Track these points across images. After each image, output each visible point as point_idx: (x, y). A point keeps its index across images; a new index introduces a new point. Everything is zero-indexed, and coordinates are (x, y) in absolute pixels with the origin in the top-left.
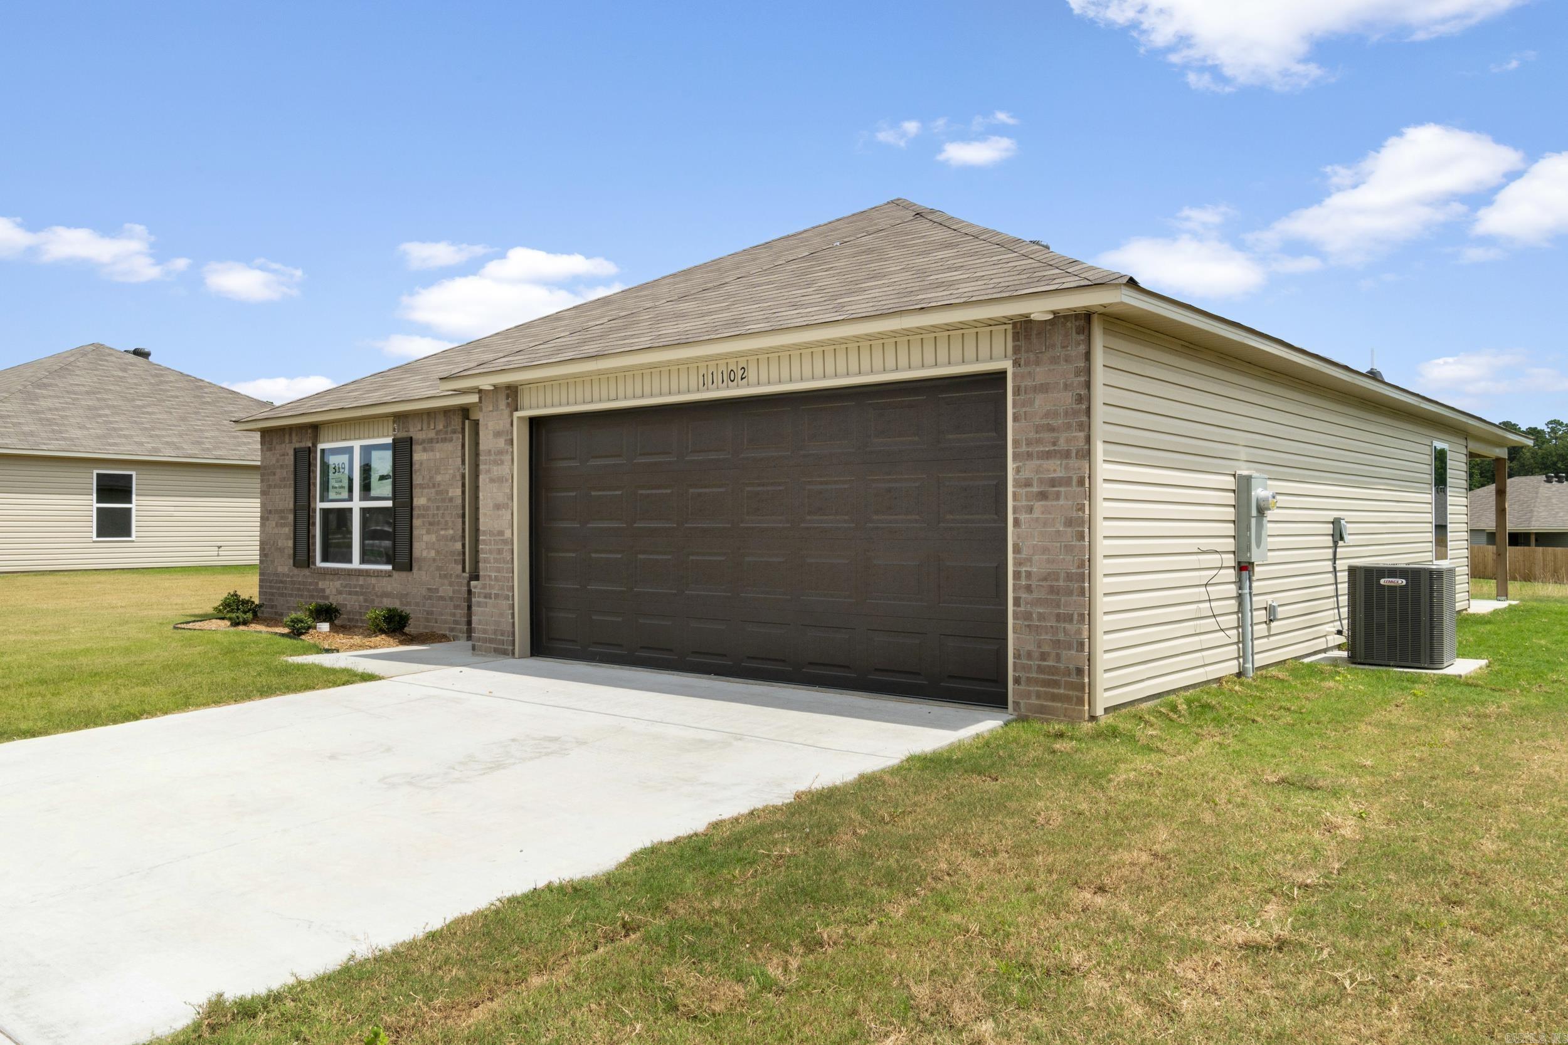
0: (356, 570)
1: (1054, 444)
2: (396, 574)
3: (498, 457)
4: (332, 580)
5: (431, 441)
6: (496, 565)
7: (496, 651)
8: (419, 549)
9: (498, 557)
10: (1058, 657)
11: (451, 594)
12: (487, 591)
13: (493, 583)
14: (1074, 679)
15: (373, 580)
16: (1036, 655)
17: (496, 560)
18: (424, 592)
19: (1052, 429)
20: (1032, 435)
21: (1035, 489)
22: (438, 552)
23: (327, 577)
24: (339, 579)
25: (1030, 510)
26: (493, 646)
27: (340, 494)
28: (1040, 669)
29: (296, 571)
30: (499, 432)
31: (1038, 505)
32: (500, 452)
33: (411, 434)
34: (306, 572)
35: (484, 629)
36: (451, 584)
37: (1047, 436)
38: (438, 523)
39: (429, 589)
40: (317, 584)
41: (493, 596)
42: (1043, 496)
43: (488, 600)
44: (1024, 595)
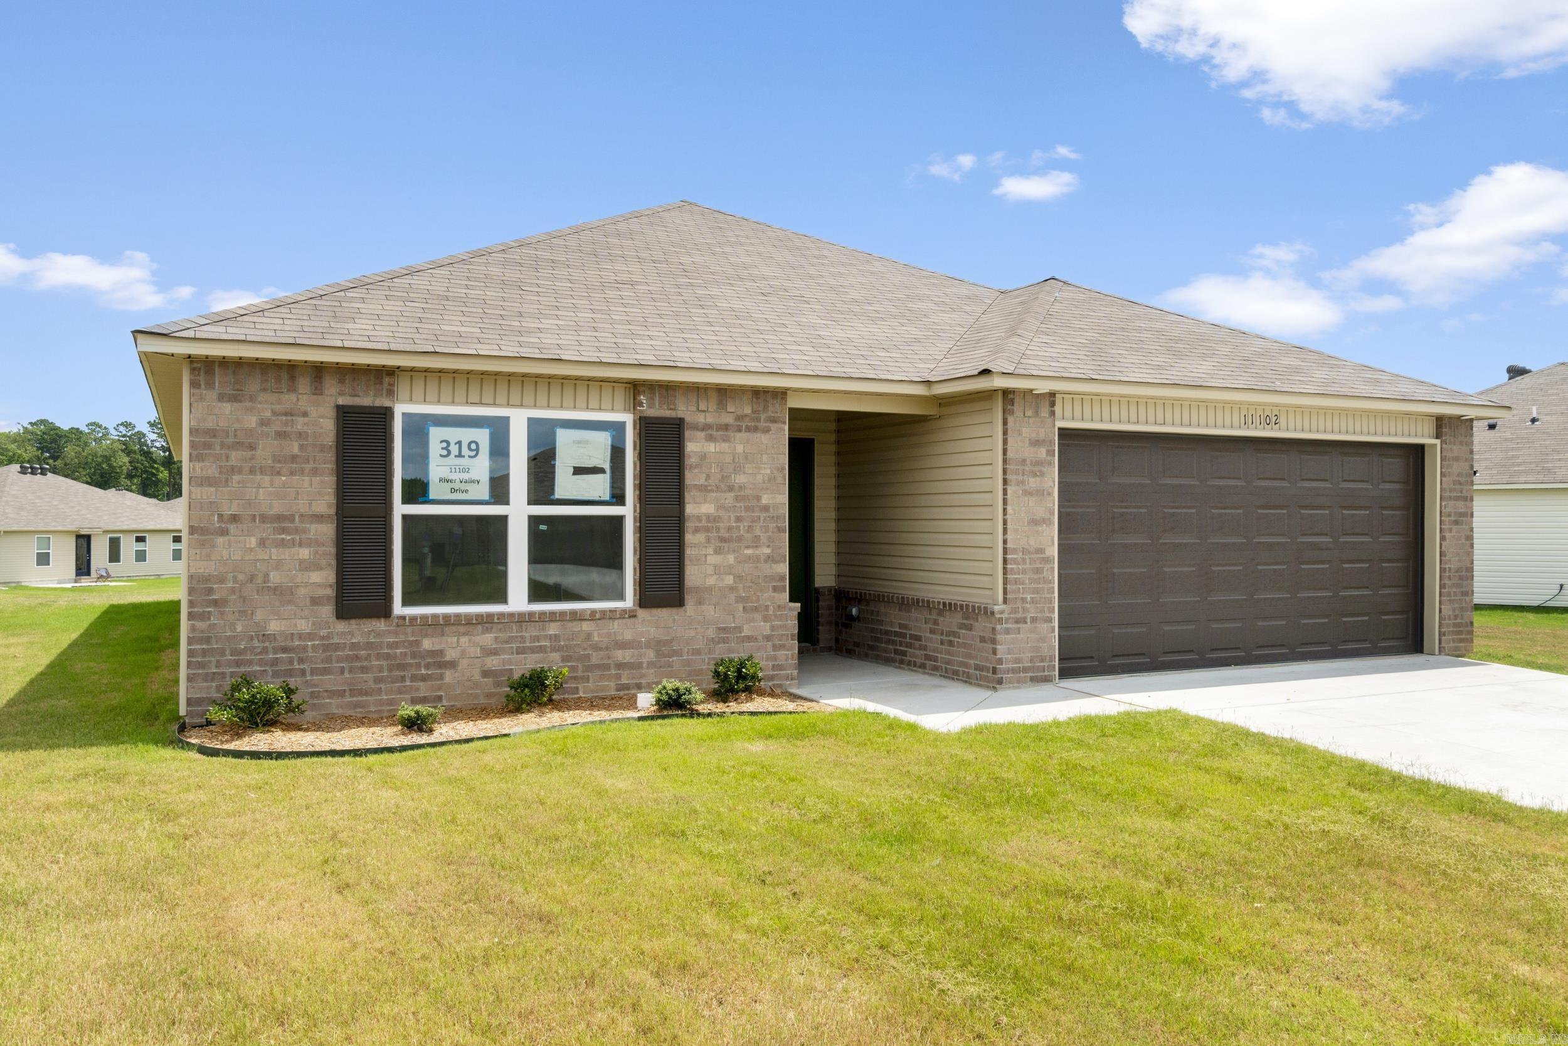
0: (521, 615)
1: (1461, 492)
2: (643, 614)
3: (1036, 469)
4: (464, 634)
5: (726, 427)
6: (1033, 586)
7: (1032, 679)
8: (693, 575)
9: (1035, 577)
10: (1462, 618)
11: (768, 632)
12: (1020, 615)
13: (1028, 606)
14: (1469, 628)
15: (586, 626)
16: (1452, 617)
17: (1032, 581)
18: (711, 633)
19: (1460, 484)
20: (1452, 486)
21: (1452, 518)
22: (739, 578)
23: (446, 629)
24: (488, 630)
25: (1450, 530)
26: (1030, 674)
27: (467, 491)
28: (1455, 625)
29: (341, 626)
30: (1038, 441)
31: (1454, 527)
32: (1039, 463)
33: (680, 415)
34: (380, 625)
35: (1016, 659)
36: (766, 619)
37: (1457, 487)
38: (740, 539)
39: (719, 629)
40: (417, 643)
41: (1029, 620)
42: (1456, 523)
43: (1020, 625)
44: (1446, 581)
